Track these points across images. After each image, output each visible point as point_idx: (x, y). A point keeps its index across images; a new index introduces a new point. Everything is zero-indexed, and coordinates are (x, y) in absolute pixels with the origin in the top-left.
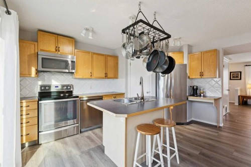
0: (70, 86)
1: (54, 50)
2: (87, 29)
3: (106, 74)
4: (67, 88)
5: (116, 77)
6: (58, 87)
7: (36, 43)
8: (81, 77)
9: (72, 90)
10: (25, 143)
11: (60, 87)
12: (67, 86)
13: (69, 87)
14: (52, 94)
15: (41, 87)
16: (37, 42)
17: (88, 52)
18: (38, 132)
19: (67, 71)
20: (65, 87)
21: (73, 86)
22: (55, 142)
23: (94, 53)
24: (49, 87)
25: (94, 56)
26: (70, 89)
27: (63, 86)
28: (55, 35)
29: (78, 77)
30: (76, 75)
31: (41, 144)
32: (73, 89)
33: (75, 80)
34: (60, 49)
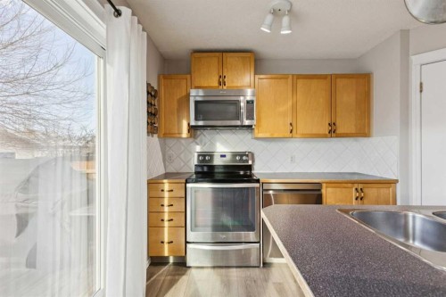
0: (247, 156)
1: (217, 85)
2: (276, 13)
3: (332, 125)
4: (241, 160)
5: (363, 131)
6: (224, 156)
7: (189, 76)
8: (268, 135)
9: (250, 163)
10: (167, 258)
11: (229, 157)
12: (242, 155)
13: (244, 158)
14: (216, 170)
15: (199, 156)
16: (190, 73)
17: (285, 77)
18: (187, 242)
19: (238, 123)
20: (238, 158)
21: (253, 155)
22: (212, 270)
23: (300, 77)
24: (211, 156)
25: (300, 82)
26: (247, 161)
27: (235, 155)
28: (217, 54)
29: (260, 135)
30: (256, 131)
31: (190, 267)
32: (253, 161)
33: (257, 142)
34: (226, 80)
